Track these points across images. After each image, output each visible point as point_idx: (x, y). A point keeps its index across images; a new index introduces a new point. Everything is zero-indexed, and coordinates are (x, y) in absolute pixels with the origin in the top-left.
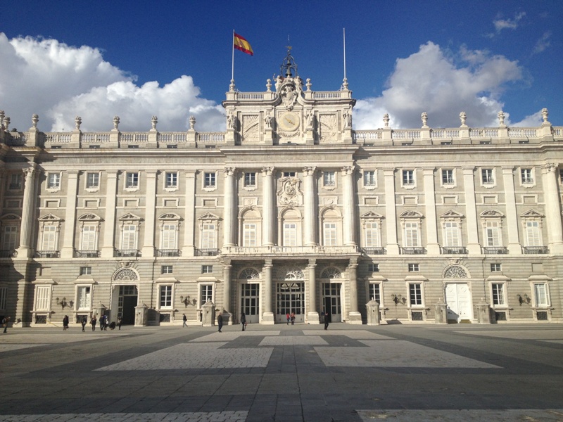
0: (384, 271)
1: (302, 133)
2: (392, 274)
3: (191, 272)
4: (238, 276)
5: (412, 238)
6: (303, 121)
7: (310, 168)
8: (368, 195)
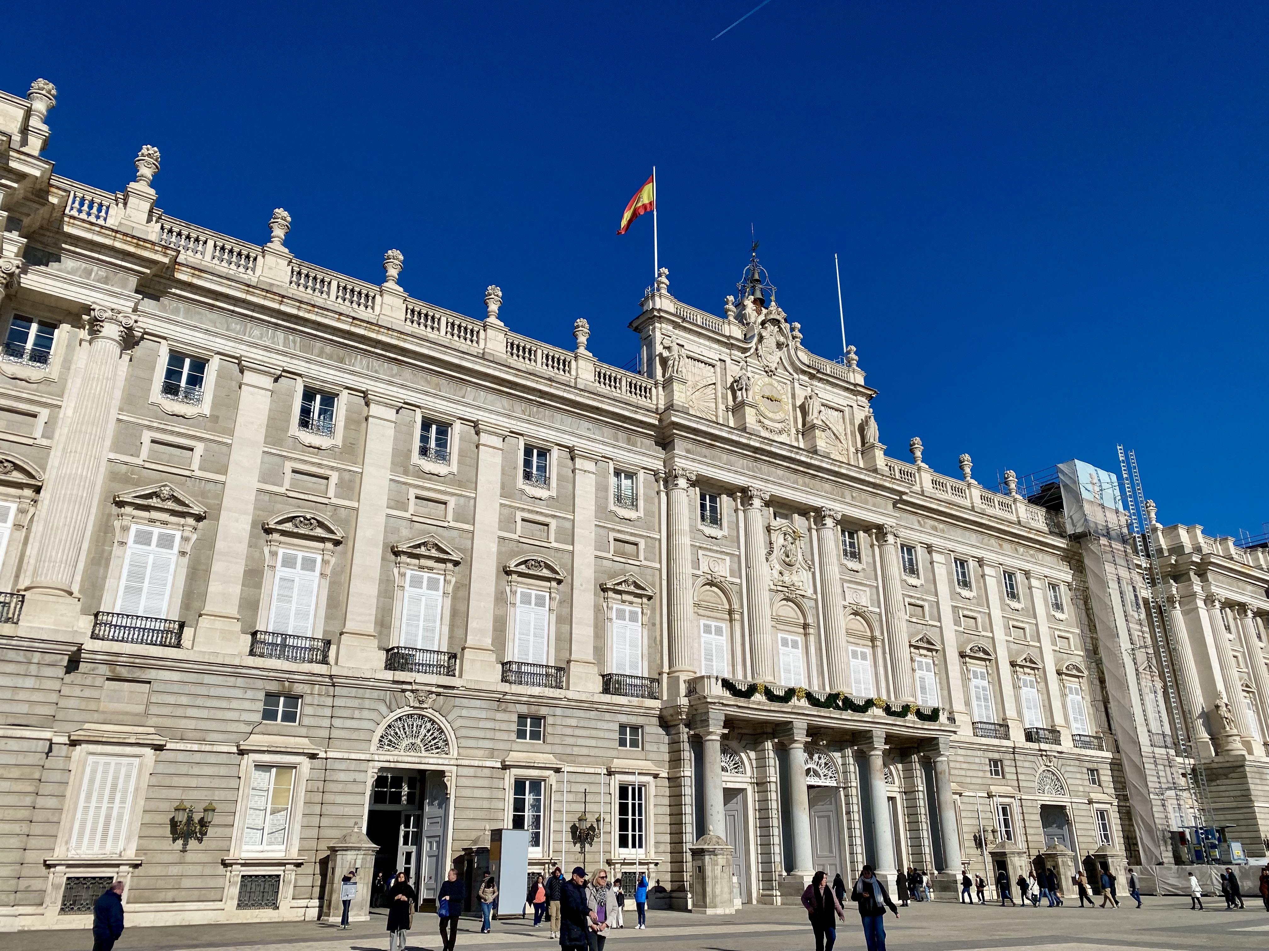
1: (793, 431)
6: (793, 405)
7: (832, 513)
8: (912, 597)
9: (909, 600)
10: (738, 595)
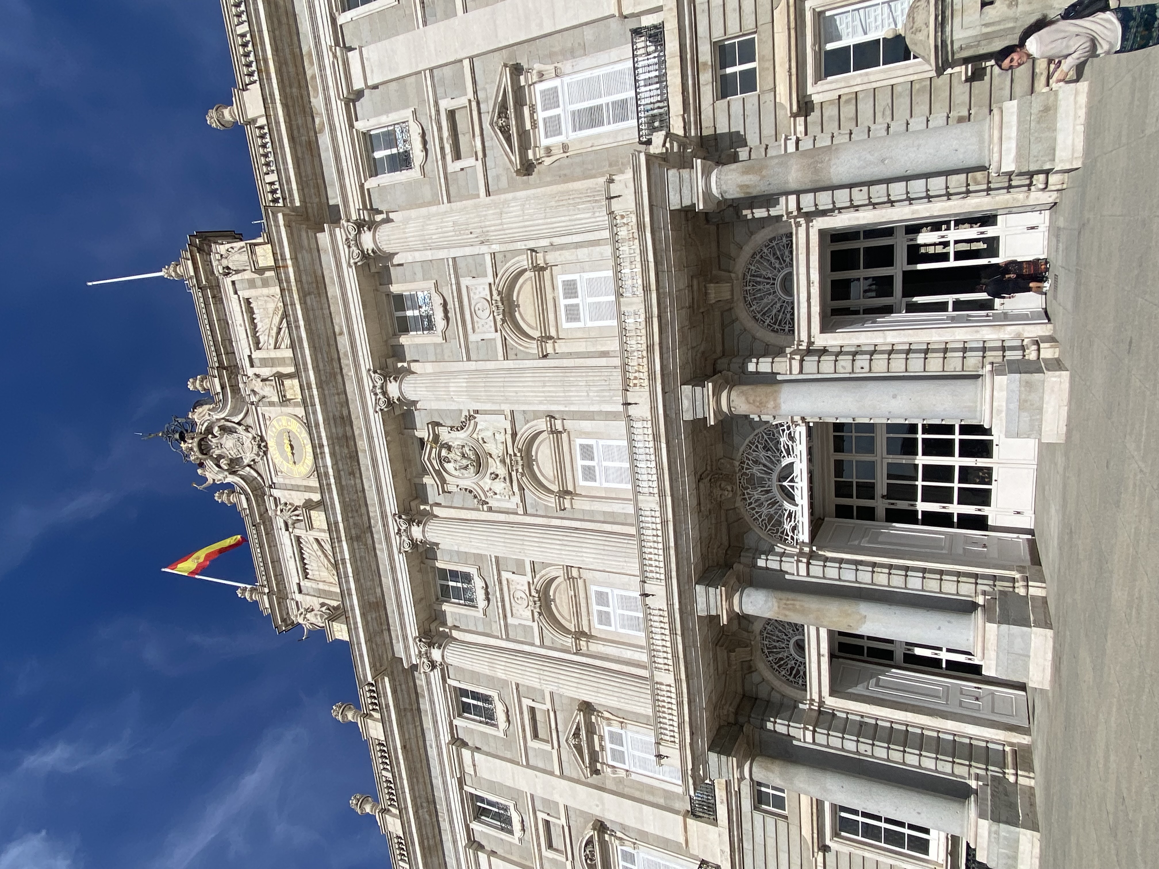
7: (378, 391)
8: (442, 149)
9: (449, 158)
10: (545, 565)
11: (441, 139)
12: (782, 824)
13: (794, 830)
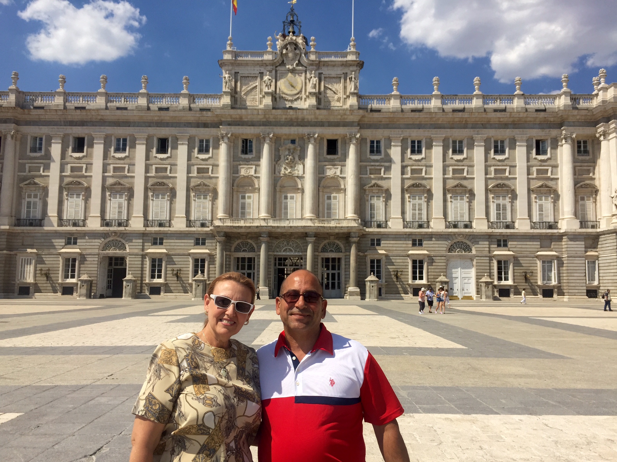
0: (386, 245)
1: (304, 97)
2: (395, 249)
3: (183, 244)
4: (233, 249)
5: (417, 212)
6: (306, 83)
7: (312, 135)
8: (373, 166)
9: (370, 167)
10: (259, 181)
11: (375, 166)
12: (193, 244)
13: (192, 247)
